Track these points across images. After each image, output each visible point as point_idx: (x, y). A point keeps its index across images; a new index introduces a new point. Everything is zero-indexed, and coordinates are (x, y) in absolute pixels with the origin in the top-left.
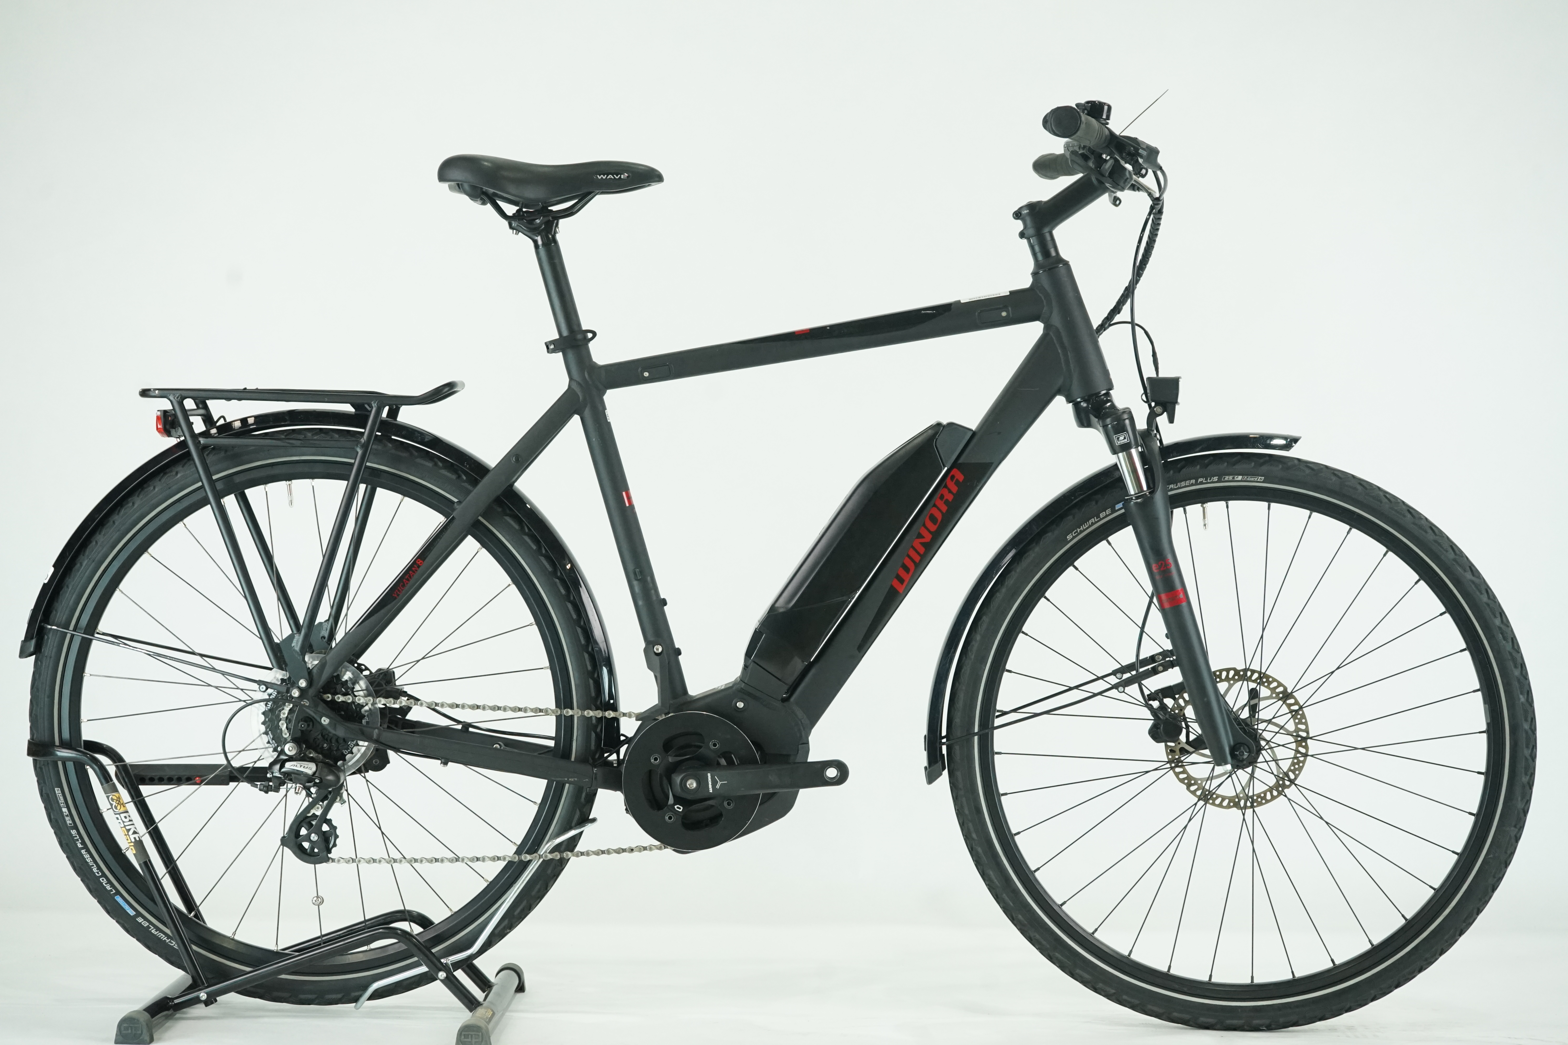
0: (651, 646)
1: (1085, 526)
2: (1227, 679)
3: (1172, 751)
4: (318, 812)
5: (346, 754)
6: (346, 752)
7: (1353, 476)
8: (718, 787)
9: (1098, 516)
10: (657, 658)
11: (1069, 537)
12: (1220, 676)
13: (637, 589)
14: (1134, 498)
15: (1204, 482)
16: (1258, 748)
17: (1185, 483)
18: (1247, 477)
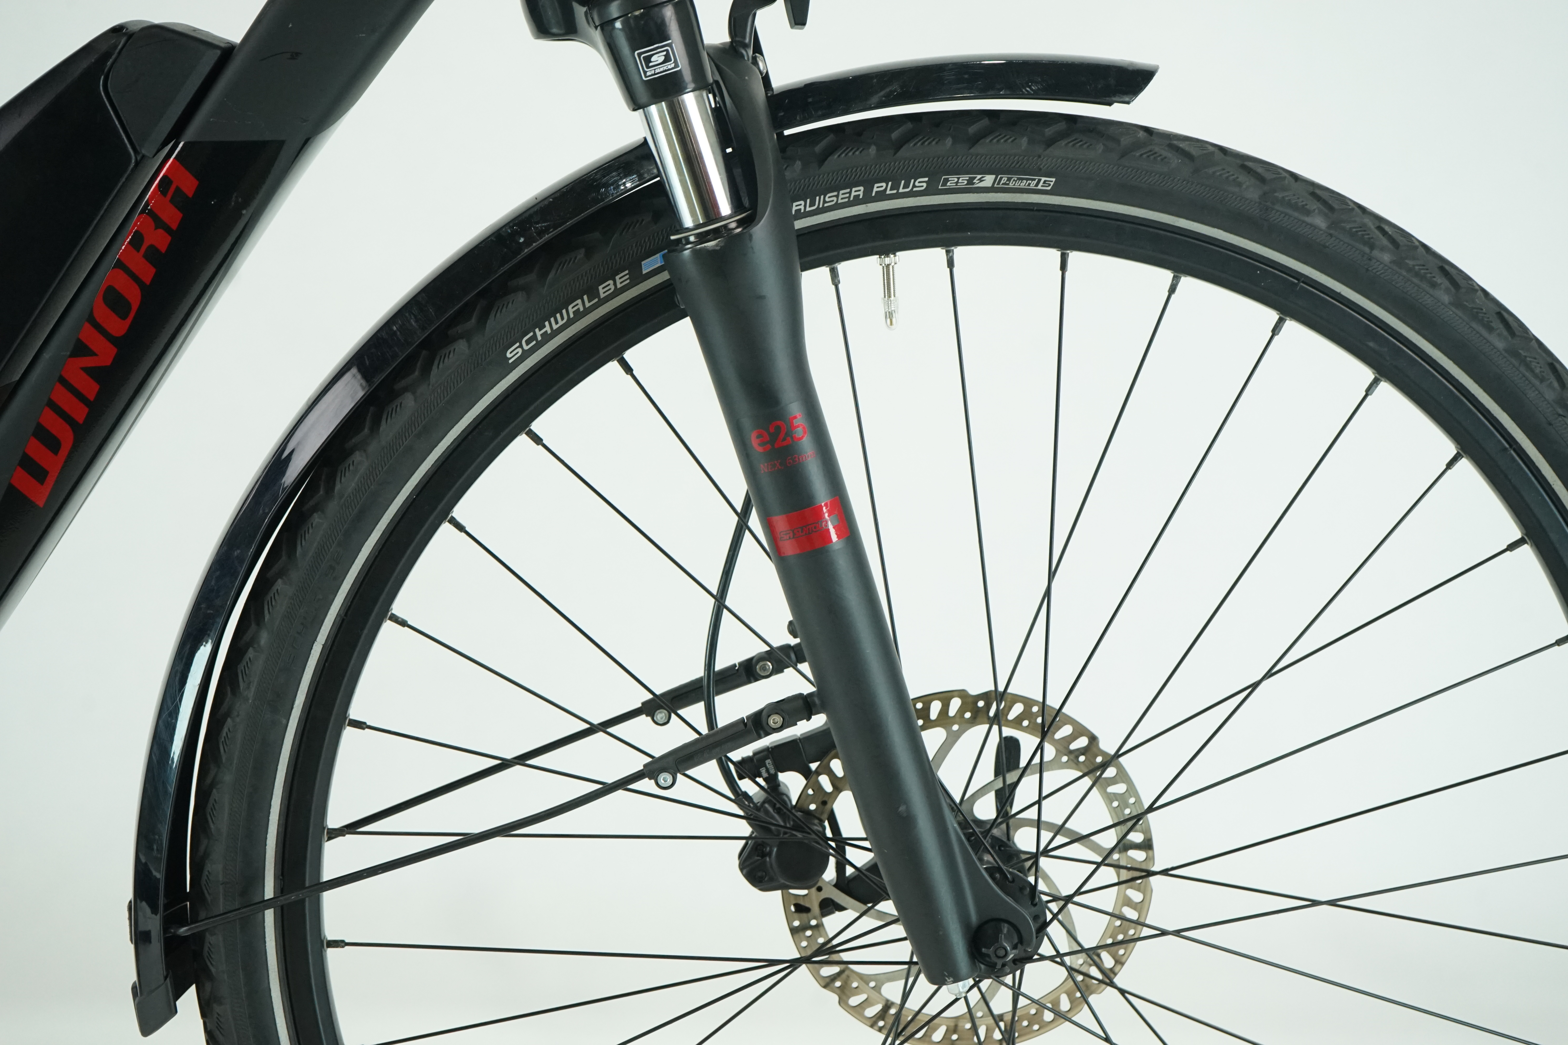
1: (557, 323)
2: (944, 719)
3: (801, 909)
7: (1295, 177)
9: (592, 293)
11: (514, 353)
12: (924, 713)
14: (692, 239)
15: (888, 192)
16: (1041, 920)
17: (837, 196)
18: (1009, 179)
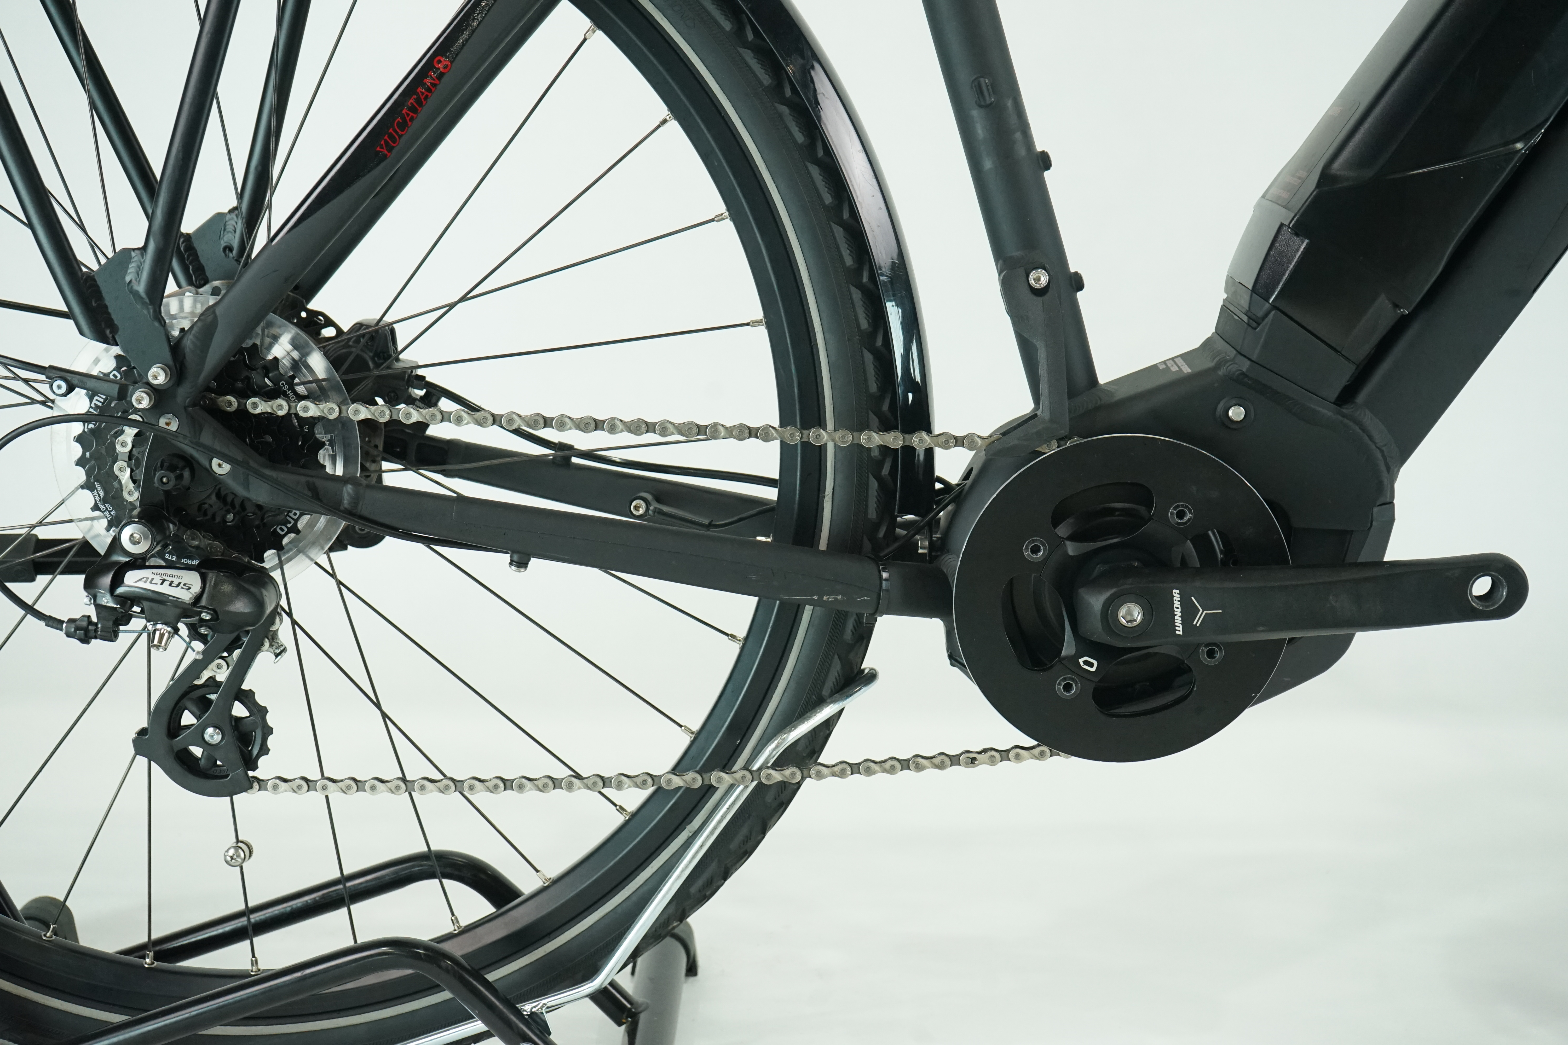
0: (1021, 272)
4: (222, 676)
5: (282, 533)
6: (282, 530)
8: (1197, 621)
10: (1037, 302)
13: (980, 131)
